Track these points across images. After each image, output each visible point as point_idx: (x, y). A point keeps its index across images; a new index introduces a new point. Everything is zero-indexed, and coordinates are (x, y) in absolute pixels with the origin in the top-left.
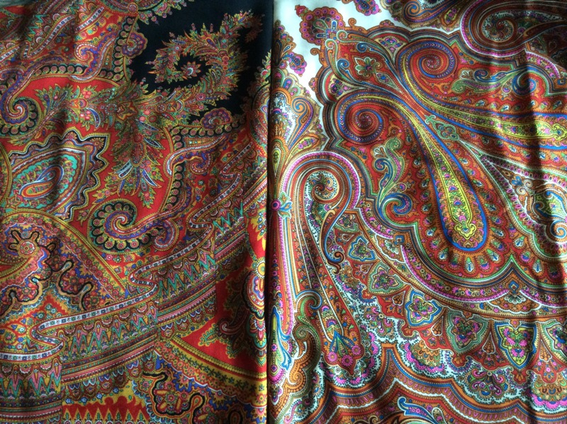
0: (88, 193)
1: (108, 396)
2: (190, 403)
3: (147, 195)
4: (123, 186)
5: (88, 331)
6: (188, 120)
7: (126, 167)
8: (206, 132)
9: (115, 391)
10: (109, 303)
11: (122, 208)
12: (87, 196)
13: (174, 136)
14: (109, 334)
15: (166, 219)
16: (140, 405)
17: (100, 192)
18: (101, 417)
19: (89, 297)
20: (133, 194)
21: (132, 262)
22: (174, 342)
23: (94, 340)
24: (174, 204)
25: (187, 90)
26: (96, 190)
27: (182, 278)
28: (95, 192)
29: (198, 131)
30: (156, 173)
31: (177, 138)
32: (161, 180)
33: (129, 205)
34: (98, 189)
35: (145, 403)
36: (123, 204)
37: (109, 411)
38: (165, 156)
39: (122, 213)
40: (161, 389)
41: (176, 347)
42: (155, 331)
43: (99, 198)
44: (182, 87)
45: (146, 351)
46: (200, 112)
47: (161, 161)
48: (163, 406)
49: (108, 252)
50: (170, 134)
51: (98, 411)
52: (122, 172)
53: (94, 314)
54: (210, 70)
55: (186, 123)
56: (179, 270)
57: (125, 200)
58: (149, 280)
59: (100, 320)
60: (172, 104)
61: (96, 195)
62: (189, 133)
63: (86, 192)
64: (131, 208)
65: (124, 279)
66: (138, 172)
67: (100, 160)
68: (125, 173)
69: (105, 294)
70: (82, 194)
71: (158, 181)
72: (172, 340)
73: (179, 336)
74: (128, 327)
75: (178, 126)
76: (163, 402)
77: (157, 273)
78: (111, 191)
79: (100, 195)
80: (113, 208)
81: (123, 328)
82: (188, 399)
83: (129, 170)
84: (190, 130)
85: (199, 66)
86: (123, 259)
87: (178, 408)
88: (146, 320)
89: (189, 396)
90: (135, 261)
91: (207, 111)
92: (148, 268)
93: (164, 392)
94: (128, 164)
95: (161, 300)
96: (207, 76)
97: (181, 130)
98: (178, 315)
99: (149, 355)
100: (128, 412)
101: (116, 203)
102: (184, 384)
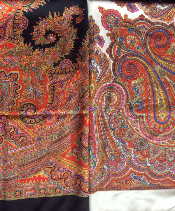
0: (16, 100)
1: (34, 175)
2: (63, 176)
3: (40, 100)
4: (30, 96)
5: (25, 154)
6: (53, 66)
7: (30, 88)
8: (62, 72)
9: (37, 173)
10: (31, 143)
11: (31, 106)
12: (15, 101)
13: (48, 74)
14: (33, 154)
15: (50, 110)
16: (46, 177)
17: (20, 99)
18: (32, 183)
19: (23, 141)
20: (34, 100)
21: (38, 127)
22: (57, 156)
23: (28, 157)
24: (51, 104)
25: (51, 49)
26: (19, 98)
27: (58, 133)
28: (18, 99)
29: (59, 72)
30: (43, 91)
31: (50, 75)
32: (45, 93)
33: (33, 105)
34: (20, 98)
35: (47, 177)
36: (31, 104)
37: (34, 181)
38: (46, 83)
39: (31, 108)
40: (53, 172)
41: (58, 158)
42: (50, 153)
43: (20, 102)
44: (49, 48)
45: (48, 159)
46: (58, 61)
47: (44, 85)
48: (54, 177)
49: (28, 124)
50: (47, 73)
51: (31, 181)
52: (29, 91)
53: (26, 148)
54: (60, 39)
55: (53, 67)
56: (57, 130)
57: (31, 102)
58: (45, 134)
59: (29, 149)
60: (45, 57)
61: (19, 101)
62: (55, 73)
63: (15, 99)
64: (34, 106)
65: (36, 134)
66: (36, 90)
67: (18, 85)
68: (30, 91)
69: (29, 140)
70: (13, 100)
71: (44, 94)
72: (56, 156)
73: (59, 154)
74: (40, 151)
75: (50, 69)
76: (54, 176)
77: (48, 132)
78: (25, 98)
79: (21, 101)
80: (27, 106)
81: (38, 152)
82: (63, 175)
83: (31, 89)
84: (55, 71)
85: (55, 36)
86: (34, 127)
87: (59, 178)
88: (46, 149)
89: (63, 174)
90: (39, 127)
91: (61, 60)
92: (44, 130)
93: (54, 173)
94: (31, 87)
95: (51, 141)
96: (59, 42)
97: (51, 71)
98: (58, 146)
99: (49, 161)
100: (41, 180)
101: (28, 104)
102: (61, 170)
